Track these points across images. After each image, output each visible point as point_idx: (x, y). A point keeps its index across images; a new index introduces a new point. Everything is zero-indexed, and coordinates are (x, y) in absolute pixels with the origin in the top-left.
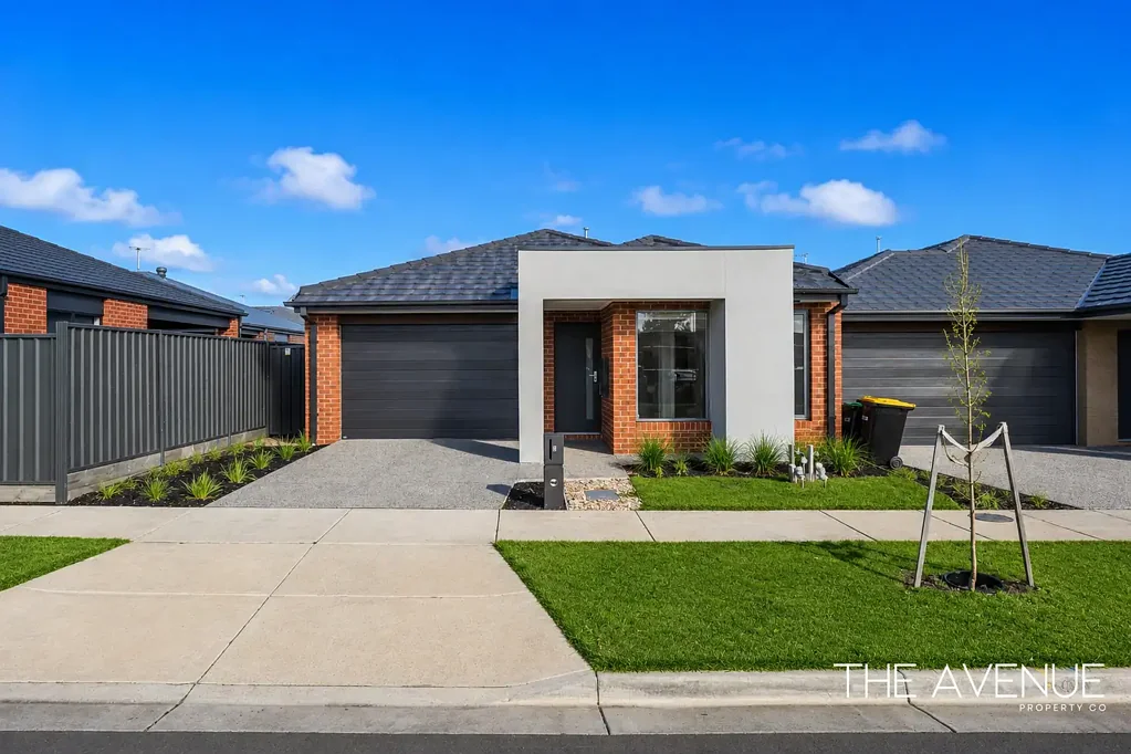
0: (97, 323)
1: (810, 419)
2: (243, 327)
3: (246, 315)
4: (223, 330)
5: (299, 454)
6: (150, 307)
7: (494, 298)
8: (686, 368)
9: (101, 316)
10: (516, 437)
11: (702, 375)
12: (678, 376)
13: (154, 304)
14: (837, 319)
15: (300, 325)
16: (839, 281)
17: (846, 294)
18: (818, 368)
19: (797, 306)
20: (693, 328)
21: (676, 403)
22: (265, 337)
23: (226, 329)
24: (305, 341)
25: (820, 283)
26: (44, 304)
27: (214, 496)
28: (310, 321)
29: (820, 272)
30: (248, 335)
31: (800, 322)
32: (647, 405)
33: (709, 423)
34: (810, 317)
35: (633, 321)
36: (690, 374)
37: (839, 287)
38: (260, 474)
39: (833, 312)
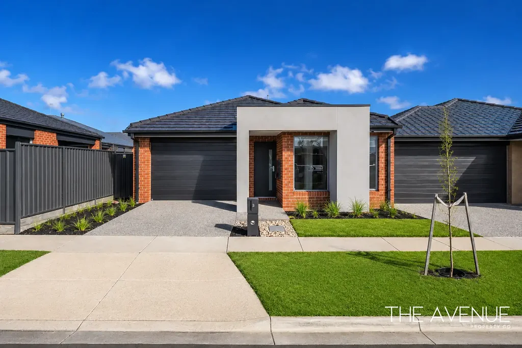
0: (31, 142)
1: (378, 190)
2: (103, 144)
3: (104, 138)
4: (92, 145)
5: (129, 208)
6: (57, 134)
7: (225, 129)
8: (319, 164)
9: (33, 139)
10: (235, 199)
11: (325, 169)
12: (315, 169)
13: (59, 132)
14: (392, 140)
15: (131, 143)
16: (393, 122)
17: (397, 128)
18: (382, 165)
19: (372, 134)
20: (322, 145)
21: (313, 182)
22: (113, 149)
23: (94, 145)
24: (133, 151)
25: (384, 122)
26: (4, 132)
27: (88, 229)
28: (136, 141)
29: (384, 117)
30: (105, 147)
31: (374, 142)
32: (299, 183)
33: (329, 192)
34: (378, 140)
35: (292, 141)
36: (320, 168)
37: (393, 125)
38: (111, 218)
39: (389, 137)
